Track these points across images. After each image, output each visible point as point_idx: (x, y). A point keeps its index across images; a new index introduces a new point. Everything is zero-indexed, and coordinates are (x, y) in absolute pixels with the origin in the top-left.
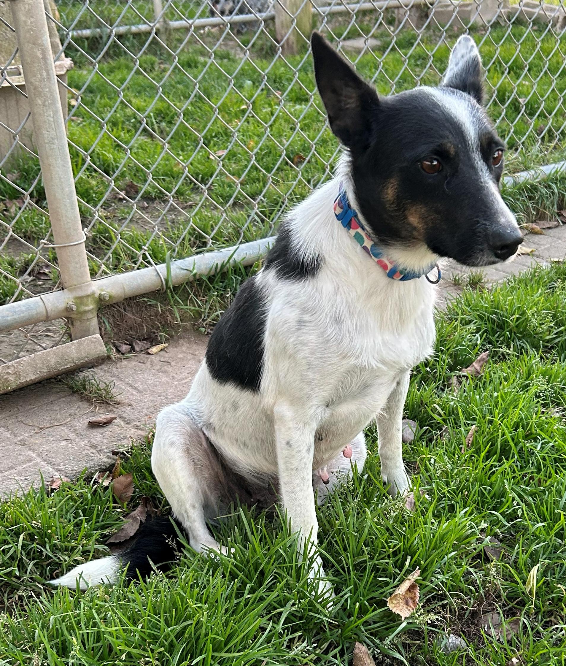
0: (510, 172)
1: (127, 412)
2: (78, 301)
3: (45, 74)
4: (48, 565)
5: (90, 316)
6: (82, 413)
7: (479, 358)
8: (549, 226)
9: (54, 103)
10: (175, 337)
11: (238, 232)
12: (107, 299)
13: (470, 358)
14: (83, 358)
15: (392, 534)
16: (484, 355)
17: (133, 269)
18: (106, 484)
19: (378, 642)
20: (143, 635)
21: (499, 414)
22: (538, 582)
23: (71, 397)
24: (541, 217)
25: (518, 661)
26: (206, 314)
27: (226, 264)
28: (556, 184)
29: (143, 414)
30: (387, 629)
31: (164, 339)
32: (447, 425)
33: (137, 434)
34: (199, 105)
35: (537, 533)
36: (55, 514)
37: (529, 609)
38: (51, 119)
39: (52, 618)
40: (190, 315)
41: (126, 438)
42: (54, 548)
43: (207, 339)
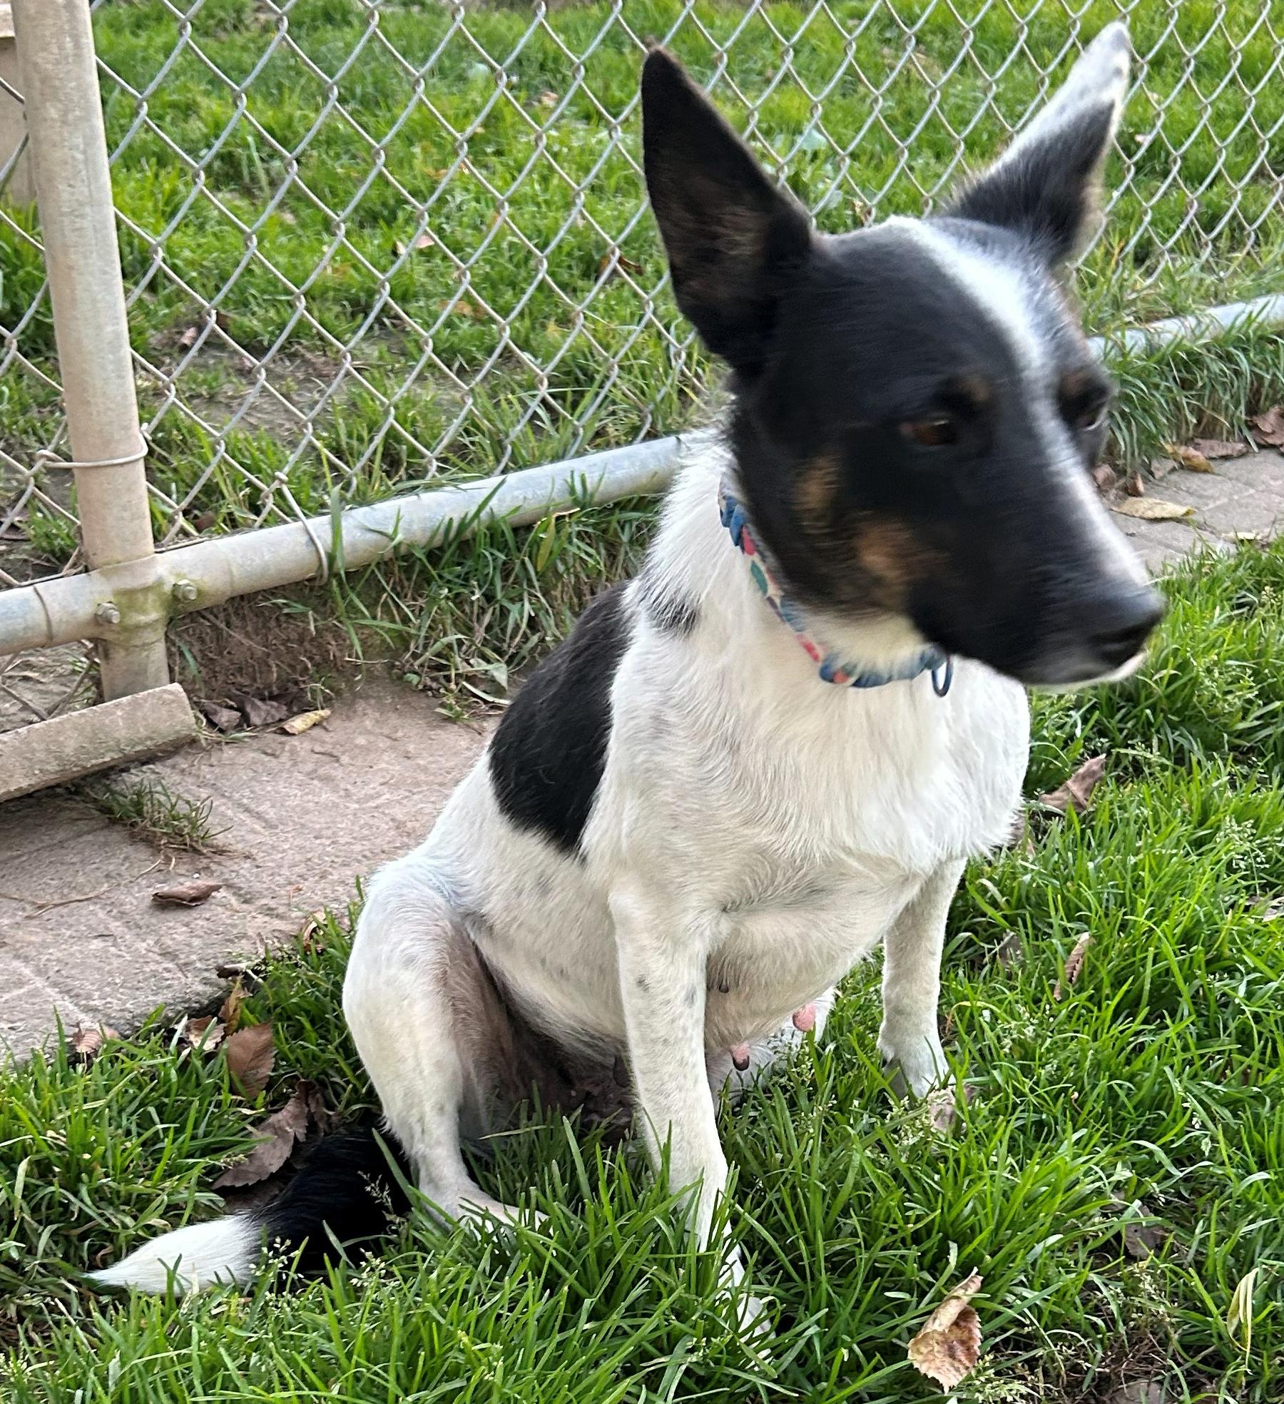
0: (1138, 319)
1: (242, 872)
2: (124, 600)
3: (69, 44)
4: (83, 1237)
5: (149, 636)
6: (135, 872)
7: (1082, 770)
8: (1224, 452)
9: (87, 118)
10: (346, 695)
11: (500, 442)
12: (193, 597)
13: (1059, 770)
14: (141, 741)
15: (909, 1190)
16: (1092, 764)
17: (249, 526)
18: (209, 1046)
21: (1145, 907)
22: (1256, 1312)
23: (106, 832)
24: (1207, 430)
26: (421, 642)
27: (472, 520)
28: (1245, 351)
29: (281, 880)
31: (320, 698)
32: (1015, 930)
33: (270, 927)
34: (364, 119)
35: (1250, 1197)
36: (100, 1115)
37: (1235, 1375)
38: (80, 156)
39: (114, 1365)
40: (384, 641)
41: (244, 936)
42: (99, 1195)
43: (424, 702)
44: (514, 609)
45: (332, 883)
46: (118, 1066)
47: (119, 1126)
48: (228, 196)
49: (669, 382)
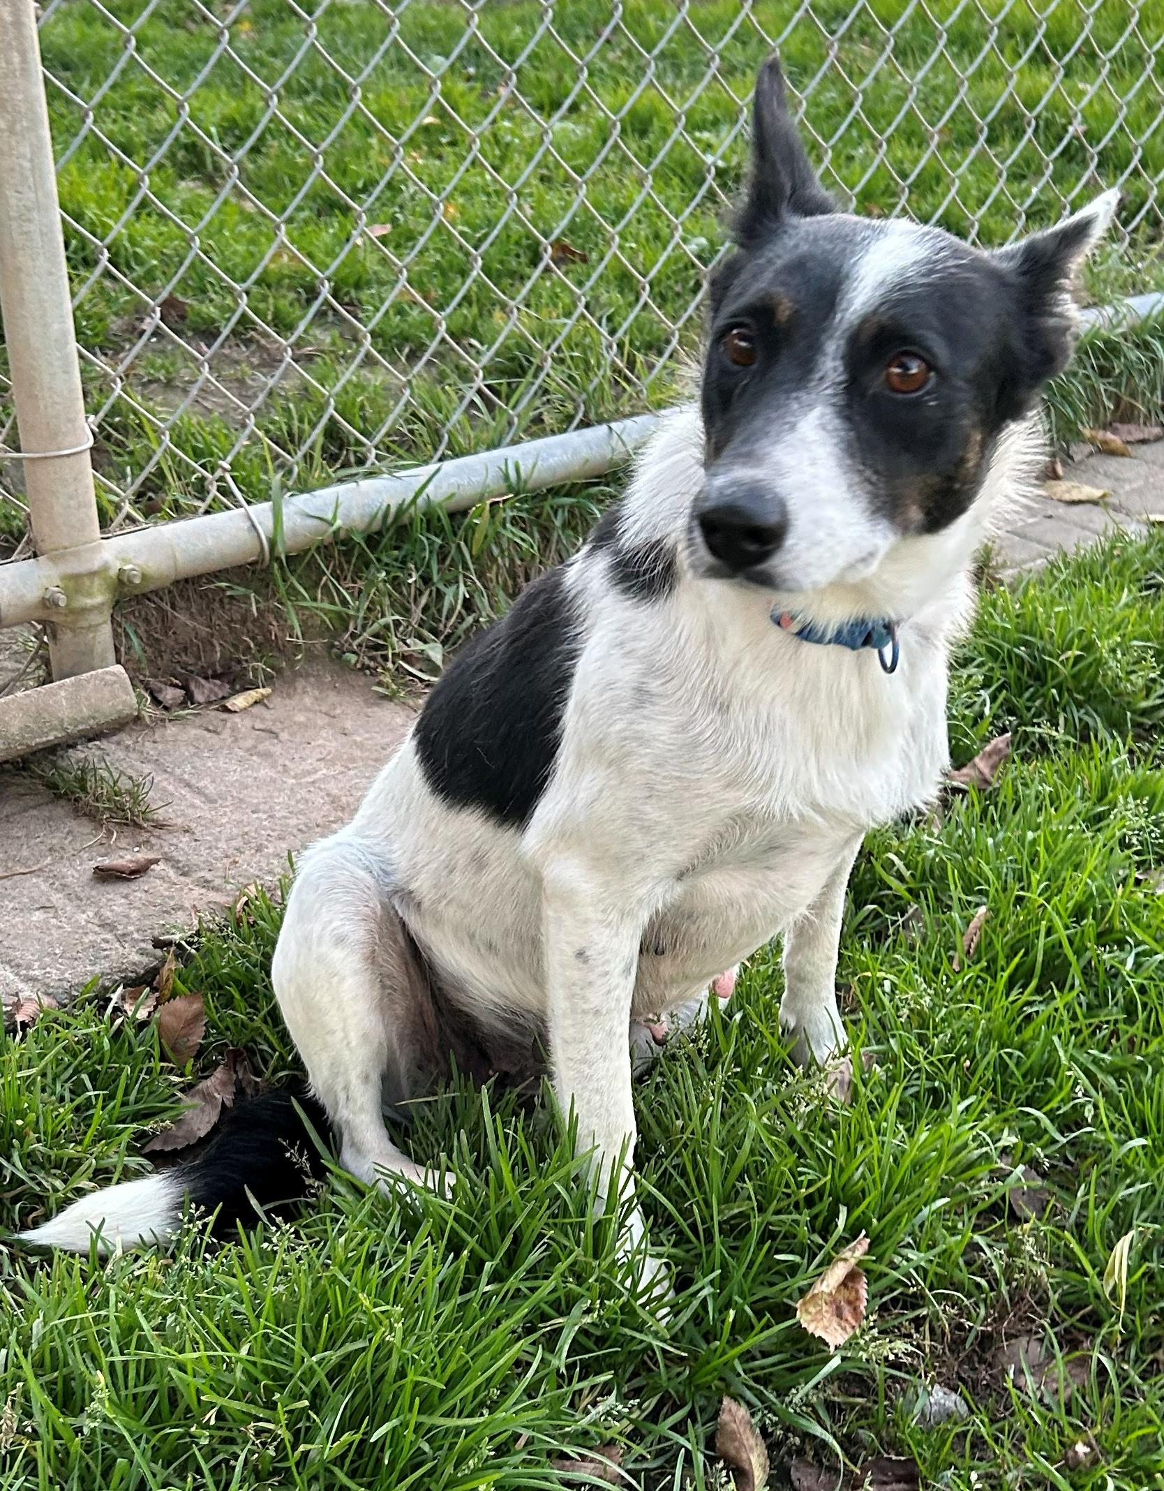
1: (182, 846)
2: (71, 584)
3: (16, 58)
4: (15, 1200)
5: (95, 618)
6: (78, 846)
7: (988, 748)
8: (1140, 436)
9: (33, 128)
10: (287, 673)
11: (437, 431)
12: (137, 581)
13: (968, 748)
15: (802, 1155)
16: (999, 741)
17: (194, 511)
18: (142, 1014)
19: (772, 1397)
20: (251, 1368)
21: (1039, 883)
22: (1130, 1273)
23: (50, 807)
24: (1125, 415)
25: (1087, 1450)
26: (360, 622)
27: (409, 506)
28: (1160, 339)
29: (218, 854)
30: (792, 1370)
31: (261, 677)
32: (918, 902)
33: (205, 899)
34: (324, 110)
35: (1129, 1162)
36: (34, 1082)
37: (1111, 1333)
38: (27, 165)
39: (37, 1324)
40: (323, 622)
41: (181, 908)
42: (31, 1160)
43: (362, 681)
44: (449, 593)
45: (268, 856)
46: (53, 1035)
47: (53, 1093)
48: (191, 184)
49: (601, 373)
